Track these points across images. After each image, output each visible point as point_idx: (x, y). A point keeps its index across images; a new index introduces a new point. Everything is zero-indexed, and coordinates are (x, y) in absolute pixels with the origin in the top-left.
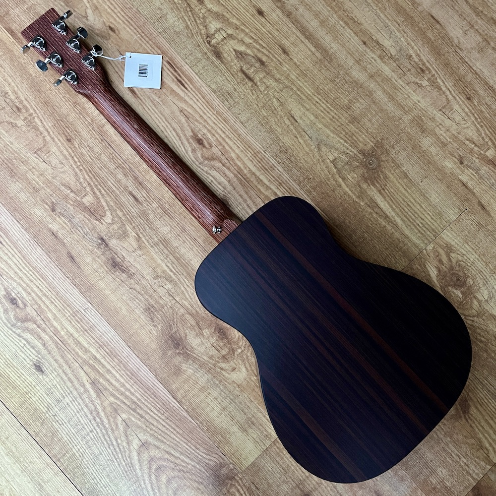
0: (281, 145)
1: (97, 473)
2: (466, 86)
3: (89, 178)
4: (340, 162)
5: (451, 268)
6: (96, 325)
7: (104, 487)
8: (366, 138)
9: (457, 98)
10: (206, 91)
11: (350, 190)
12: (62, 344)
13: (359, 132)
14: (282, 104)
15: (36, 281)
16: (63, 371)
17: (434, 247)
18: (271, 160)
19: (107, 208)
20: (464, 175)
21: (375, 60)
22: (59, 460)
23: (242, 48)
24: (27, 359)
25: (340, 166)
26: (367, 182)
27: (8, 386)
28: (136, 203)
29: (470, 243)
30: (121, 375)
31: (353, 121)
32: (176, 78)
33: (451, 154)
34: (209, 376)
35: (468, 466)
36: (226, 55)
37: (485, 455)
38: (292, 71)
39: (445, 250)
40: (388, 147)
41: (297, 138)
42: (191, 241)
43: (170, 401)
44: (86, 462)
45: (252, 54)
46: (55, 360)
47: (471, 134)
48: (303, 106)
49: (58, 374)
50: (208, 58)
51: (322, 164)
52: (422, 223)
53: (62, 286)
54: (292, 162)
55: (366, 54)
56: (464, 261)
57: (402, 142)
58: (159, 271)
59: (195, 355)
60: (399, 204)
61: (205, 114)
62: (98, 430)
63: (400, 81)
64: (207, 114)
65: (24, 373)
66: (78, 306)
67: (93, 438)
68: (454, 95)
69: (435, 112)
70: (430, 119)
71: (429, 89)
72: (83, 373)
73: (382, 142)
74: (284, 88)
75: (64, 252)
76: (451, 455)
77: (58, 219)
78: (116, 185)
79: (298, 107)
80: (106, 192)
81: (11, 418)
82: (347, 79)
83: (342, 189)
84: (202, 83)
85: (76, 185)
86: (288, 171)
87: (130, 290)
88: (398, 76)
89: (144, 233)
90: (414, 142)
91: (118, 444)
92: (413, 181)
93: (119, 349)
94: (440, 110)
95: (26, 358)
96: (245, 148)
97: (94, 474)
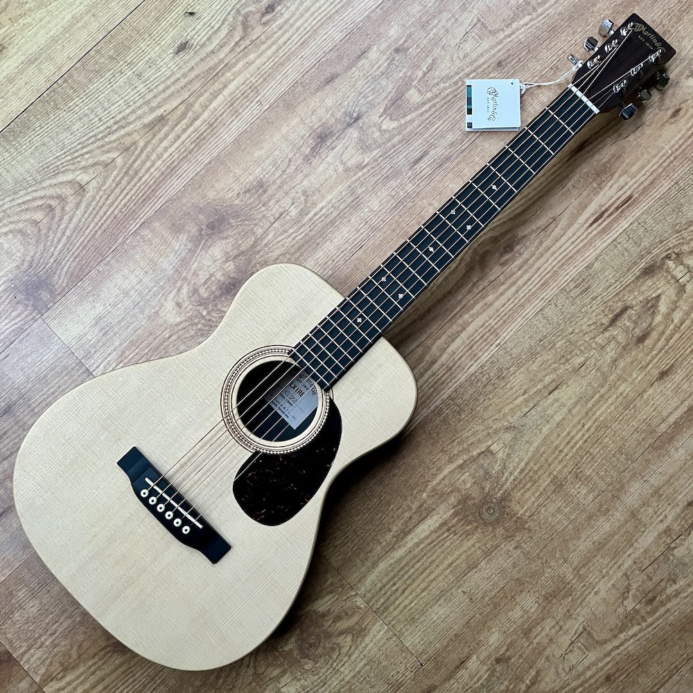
0: (511, 369)
1: (48, 129)
2: (629, 674)
3: (446, 94)
4: (488, 461)
5: (328, 636)
6: (239, 118)
7: (29, 139)
8: (529, 504)
9: (608, 659)
10: (589, 255)
11: (445, 476)
12: (214, 74)
13: (538, 493)
14: (576, 370)
15: (298, 36)
16: (178, 79)
17: (360, 608)
18: (485, 355)
19: (403, 121)
20: (479, 663)
21: (661, 521)
22: (65, 81)
23: (663, 307)
24: (194, 32)
25: (481, 461)
26: (458, 504)
27: (159, 11)
28: (412, 161)
29: (368, 667)
30: (173, 154)
31: (556, 483)
32: (606, 210)
33: (511, 645)
34: (170, 272)
35: (40, 647)
36: (649, 283)
37: (54, 675)
38: (632, 386)
39: (357, 627)
40: (518, 538)
41: (523, 394)
42: (358, 240)
43: (137, 220)
44: (61, 116)
45: (654, 324)
46: (193, 67)
47: (547, 679)
48: (575, 404)
49: (174, 73)
50: (643, 257)
51: (484, 433)
52: (397, 590)
53: (292, 69)
54: (485, 386)
55: (671, 506)
56: (340, 657)
57: (527, 562)
58: (315, 198)
59: (198, 251)
60: (426, 554)
61: (552, 255)
62: (102, 128)
63: (630, 562)
64: (553, 258)
65: (176, 29)
66: (265, 92)
67: (93, 122)
68: (613, 654)
69: (581, 619)
70: (568, 611)
71: (620, 610)
72: (175, 104)
73: (525, 529)
74: (603, 374)
75: (338, 69)
76: (56, 622)
77: (385, 57)
78: (437, 132)
79: (574, 396)
80: (427, 119)
81: (119, 18)
82: (626, 474)
83: (445, 465)
84: (601, 248)
85: (434, 79)
86: (470, 381)
87: (287, 160)
88: (639, 558)
89: (368, 174)
90: (528, 582)
91: (82, 155)
92: (465, 578)
93: (206, 149)
94: (585, 629)
95: (196, 30)
96: (502, 314)
97: (47, 126)
